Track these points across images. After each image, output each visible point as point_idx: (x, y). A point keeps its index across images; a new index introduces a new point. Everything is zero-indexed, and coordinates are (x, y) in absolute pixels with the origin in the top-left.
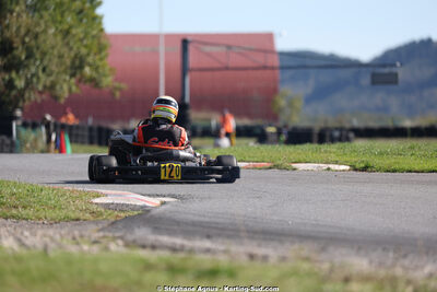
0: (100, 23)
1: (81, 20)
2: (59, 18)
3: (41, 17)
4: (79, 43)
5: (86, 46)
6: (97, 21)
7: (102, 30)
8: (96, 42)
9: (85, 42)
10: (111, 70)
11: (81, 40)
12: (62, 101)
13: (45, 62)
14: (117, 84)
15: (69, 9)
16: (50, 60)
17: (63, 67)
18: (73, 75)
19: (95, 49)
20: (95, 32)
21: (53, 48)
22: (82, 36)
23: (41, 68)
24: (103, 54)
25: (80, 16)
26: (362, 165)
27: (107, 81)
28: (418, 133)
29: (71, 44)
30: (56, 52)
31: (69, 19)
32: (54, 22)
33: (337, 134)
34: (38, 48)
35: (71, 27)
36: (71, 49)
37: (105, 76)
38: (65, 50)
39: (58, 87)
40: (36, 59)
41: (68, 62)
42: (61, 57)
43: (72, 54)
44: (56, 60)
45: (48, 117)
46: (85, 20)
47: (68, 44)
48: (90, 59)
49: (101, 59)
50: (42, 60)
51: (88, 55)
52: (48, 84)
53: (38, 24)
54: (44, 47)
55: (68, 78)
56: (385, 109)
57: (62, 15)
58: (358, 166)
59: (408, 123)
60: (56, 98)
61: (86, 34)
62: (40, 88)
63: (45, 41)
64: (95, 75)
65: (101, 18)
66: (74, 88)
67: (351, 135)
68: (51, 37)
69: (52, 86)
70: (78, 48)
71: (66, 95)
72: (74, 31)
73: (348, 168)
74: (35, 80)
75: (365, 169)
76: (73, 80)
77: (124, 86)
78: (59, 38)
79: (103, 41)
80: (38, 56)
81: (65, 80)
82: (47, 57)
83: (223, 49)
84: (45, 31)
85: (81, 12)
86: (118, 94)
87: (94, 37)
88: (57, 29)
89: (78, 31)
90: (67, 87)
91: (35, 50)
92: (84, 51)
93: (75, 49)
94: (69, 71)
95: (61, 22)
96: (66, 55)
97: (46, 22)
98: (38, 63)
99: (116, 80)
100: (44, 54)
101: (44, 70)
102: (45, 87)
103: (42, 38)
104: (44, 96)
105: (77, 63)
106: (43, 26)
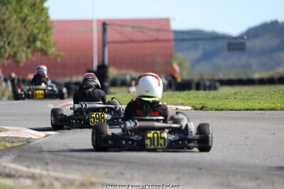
0: (47, 13)
1: (34, 11)
2: (19, 9)
3: (7, 9)
4: (32, 26)
5: (37, 28)
6: (45, 11)
7: (48, 17)
8: (44, 25)
9: (36, 25)
10: (55, 43)
11: (34, 24)
12: (22, 64)
13: (10, 39)
14: (58, 53)
15: (26, 3)
16: (13, 37)
17: (22, 42)
18: (28, 47)
19: (43, 30)
20: (43, 18)
21: (15, 29)
22: (34, 21)
23: (7, 43)
24: (49, 33)
25: (33, 8)
26: (200, 106)
27: (52, 51)
28: (262, 82)
29: (28, 26)
30: (17, 32)
31: (26, 10)
32: (16, 12)
33: (208, 83)
34: (5, 29)
35: (27, 16)
36: (27, 29)
37: (50, 47)
38: (23, 31)
39: (18, 55)
40: (3, 37)
41: (25, 38)
42: (20, 35)
43: (28, 33)
44: (16, 37)
45: (13, 75)
46: (37, 11)
47: (25, 26)
48: (40, 36)
49: (48, 36)
50: (7, 38)
51: (38, 33)
52: (12, 53)
53: (4, 14)
54: (9, 29)
55: (25, 49)
56: (248, 66)
57: (21, 8)
58: (197, 107)
59: (256, 76)
60: (17, 62)
61: (37, 20)
62: (7, 55)
63: (10, 25)
64: (44, 47)
65: (47, 9)
66: (30, 55)
67: (218, 84)
68: (13, 22)
69: (15, 55)
70: (32, 29)
71: (24, 60)
72: (29, 18)
73: (190, 108)
74: (3, 51)
75: (202, 109)
76: (29, 51)
77: (63, 54)
78: (19, 23)
79: (49, 25)
80: (5, 34)
81: (23, 51)
82: (11, 35)
83: (129, 29)
84: (9, 18)
85: (34, 5)
86: (59, 59)
87: (42, 22)
88: (17, 17)
89: (31, 18)
90: (24, 55)
91: (3, 31)
92: (36, 31)
93: (30, 29)
94: (26, 44)
95: (20, 12)
96: (23, 34)
97: (10, 12)
98: (4, 39)
99: (58, 50)
100: (9, 33)
101: (9, 44)
102: (10, 55)
103: (7, 22)
104: (9, 61)
105: (31, 39)
106: (8, 14)
